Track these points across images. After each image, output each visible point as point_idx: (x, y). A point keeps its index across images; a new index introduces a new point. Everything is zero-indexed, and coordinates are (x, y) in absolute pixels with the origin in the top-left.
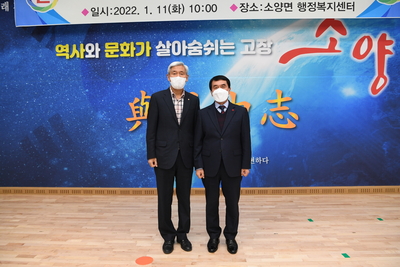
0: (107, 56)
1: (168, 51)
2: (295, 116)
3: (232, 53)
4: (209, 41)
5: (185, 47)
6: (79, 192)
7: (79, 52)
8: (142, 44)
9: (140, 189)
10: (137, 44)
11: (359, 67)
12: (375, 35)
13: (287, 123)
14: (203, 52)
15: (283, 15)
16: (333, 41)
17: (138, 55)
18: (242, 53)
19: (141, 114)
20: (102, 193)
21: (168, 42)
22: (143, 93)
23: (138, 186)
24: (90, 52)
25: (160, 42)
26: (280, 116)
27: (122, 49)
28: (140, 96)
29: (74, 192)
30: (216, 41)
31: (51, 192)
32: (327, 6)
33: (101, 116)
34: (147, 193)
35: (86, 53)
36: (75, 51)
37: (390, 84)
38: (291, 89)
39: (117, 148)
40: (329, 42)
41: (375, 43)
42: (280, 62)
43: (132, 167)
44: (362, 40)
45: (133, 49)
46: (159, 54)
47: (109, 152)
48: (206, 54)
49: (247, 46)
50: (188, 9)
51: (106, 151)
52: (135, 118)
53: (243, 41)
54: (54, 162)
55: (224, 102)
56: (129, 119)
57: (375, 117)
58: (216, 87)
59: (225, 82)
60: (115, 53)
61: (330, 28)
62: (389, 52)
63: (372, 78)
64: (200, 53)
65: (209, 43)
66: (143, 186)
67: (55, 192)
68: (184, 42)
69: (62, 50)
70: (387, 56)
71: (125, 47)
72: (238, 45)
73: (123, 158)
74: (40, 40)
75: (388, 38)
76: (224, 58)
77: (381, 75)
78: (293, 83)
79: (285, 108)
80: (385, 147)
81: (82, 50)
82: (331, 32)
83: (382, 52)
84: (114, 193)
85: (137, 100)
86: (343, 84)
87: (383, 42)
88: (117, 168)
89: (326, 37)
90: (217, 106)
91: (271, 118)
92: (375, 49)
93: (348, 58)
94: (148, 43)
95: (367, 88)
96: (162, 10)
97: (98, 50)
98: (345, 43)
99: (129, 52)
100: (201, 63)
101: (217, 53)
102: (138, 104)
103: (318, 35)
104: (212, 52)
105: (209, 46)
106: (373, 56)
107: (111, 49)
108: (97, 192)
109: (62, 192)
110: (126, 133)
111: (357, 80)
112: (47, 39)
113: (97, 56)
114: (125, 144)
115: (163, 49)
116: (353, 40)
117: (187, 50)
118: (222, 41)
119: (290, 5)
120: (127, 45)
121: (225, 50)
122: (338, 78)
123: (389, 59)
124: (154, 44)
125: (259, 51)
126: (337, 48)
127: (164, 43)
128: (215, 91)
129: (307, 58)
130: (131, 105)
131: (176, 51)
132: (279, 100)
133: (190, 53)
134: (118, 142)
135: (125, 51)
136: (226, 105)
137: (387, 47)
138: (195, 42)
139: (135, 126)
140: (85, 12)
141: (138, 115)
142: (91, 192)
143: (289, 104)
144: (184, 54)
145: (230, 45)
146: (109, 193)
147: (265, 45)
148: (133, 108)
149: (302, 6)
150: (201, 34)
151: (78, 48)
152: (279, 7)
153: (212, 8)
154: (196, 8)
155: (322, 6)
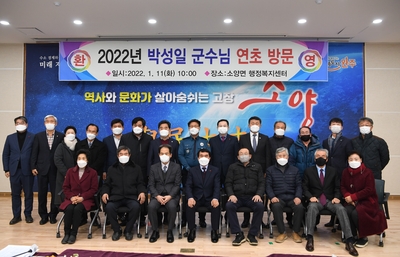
0: (121, 101)
1: (163, 99)
3: (207, 101)
5: (174, 97)
7: (101, 98)
8: (146, 94)
10: (142, 94)
11: (293, 112)
12: (304, 91)
14: (187, 100)
15: (240, 79)
16: (275, 94)
17: (142, 101)
18: (214, 101)
21: (163, 93)
24: (109, 98)
25: (158, 93)
27: (132, 97)
30: (196, 93)
32: (269, 73)
35: (106, 99)
36: (98, 97)
37: (315, 123)
40: (272, 95)
41: (304, 96)
42: (239, 108)
44: (295, 94)
45: (139, 97)
46: (157, 101)
48: (189, 102)
49: (216, 97)
50: (177, 74)
53: (214, 93)
60: (127, 100)
61: (273, 86)
62: (314, 102)
63: (302, 119)
64: (185, 101)
65: (191, 94)
68: (174, 93)
69: (89, 96)
71: (134, 96)
72: (210, 96)
74: (74, 89)
75: (313, 93)
76: (201, 105)
77: (308, 117)
81: (104, 97)
82: (274, 89)
83: (309, 102)
87: (309, 95)
89: (270, 91)
92: (304, 100)
93: (286, 106)
94: (149, 93)
96: (160, 73)
97: (115, 97)
98: (283, 98)
99: (136, 99)
100: (185, 108)
101: (196, 101)
103: (265, 90)
104: (193, 100)
105: (192, 97)
106: (303, 104)
107: (124, 97)
111: (292, 121)
112: (79, 88)
113: (114, 101)
115: (160, 98)
116: (289, 94)
117: (176, 99)
118: (200, 93)
119: (244, 72)
120: (135, 94)
121: (202, 99)
123: (314, 107)
124: (154, 94)
125: (225, 100)
126: (278, 99)
127: (161, 94)
129: (257, 105)
131: (169, 99)
132: (238, 134)
133: (178, 101)
135: (134, 98)
137: (312, 99)
138: (181, 94)
140: (108, 73)
144: (174, 101)
145: (205, 96)
147: (229, 97)
149: (252, 73)
150: (186, 88)
151: (101, 95)
152: (237, 73)
153: (193, 73)
154: (182, 73)
155: (265, 73)
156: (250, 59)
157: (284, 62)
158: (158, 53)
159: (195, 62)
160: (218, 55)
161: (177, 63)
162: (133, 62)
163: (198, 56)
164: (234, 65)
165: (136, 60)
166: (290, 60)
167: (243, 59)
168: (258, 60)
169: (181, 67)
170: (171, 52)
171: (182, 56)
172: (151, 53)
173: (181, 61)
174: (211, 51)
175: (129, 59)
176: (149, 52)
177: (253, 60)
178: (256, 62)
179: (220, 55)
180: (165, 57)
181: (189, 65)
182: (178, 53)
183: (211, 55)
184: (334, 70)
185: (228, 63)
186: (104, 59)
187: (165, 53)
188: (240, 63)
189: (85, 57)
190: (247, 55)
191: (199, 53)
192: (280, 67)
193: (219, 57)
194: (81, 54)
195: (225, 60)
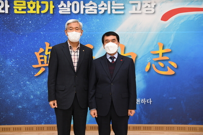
0: (16, 12)
1: (69, 10)
2: (174, 64)
3: (122, 12)
4: (102, 2)
5: (82, 7)
8: (47, 3)
9: (43, 125)
10: (42, 2)
13: (167, 70)
14: (98, 11)
17: (42, 12)
18: (130, 12)
19: (45, 62)
20: (8, 130)
21: (68, 2)
22: (47, 44)
23: (40, 123)
24: (0, 8)
25: (62, 2)
26: (161, 64)
27: (29, 6)
28: (44, 47)
30: (109, 2)
33: (9, 63)
34: (49, 129)
38: (171, 42)
39: (23, 90)
42: (161, 20)
43: (36, 107)
45: (38, 7)
46: (60, 12)
47: (16, 94)
48: (100, 13)
49: (134, 7)
51: (14, 93)
52: (40, 65)
53: (131, 2)
55: (114, 54)
56: (35, 66)
58: (108, 41)
59: (114, 37)
60: (23, 10)
64: (95, 12)
65: (102, 3)
66: (46, 123)
68: (82, 2)
71: (31, 5)
72: (127, 5)
76: (115, 16)
78: (173, 37)
79: (166, 58)
84: (20, 129)
85: (42, 50)
88: (23, 108)
90: (108, 57)
91: (153, 66)
94: (51, 2)
97: (7, 6)
99: (35, 9)
100: (96, 20)
101: (109, 12)
102: (43, 53)
104: (106, 11)
105: (103, 6)
107: (19, 7)
108: (4, 129)
110: (31, 78)
113: (7, 12)
114: (31, 87)
115: (64, 8)
117: (84, 9)
118: (113, 2)
120: (34, 3)
121: (116, 10)
124: (56, 3)
125: (144, 10)
127: (65, 2)
128: (107, 45)
129: (185, 16)
130: (37, 54)
131: (75, 10)
132: (161, 51)
133: (87, 12)
134: (25, 85)
135: (32, 8)
136: (116, 56)
138: (91, 3)
139: (40, 72)
141: (42, 63)
143: (169, 55)
144: (82, 12)
146: (15, 129)
147: (149, 6)
148: (38, 57)
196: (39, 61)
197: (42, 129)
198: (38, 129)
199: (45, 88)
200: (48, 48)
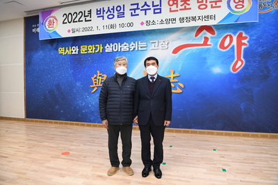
0: (82, 53)
1: (111, 49)
2: (182, 85)
3: (145, 49)
5: (120, 47)
6: (67, 124)
8: (98, 46)
9: (96, 124)
10: (96, 46)
11: (224, 55)
12: (235, 33)
13: (176, 89)
14: (129, 49)
15: (171, 26)
16: (206, 39)
17: (96, 52)
18: (151, 48)
19: (97, 83)
20: (78, 125)
21: (111, 44)
22: (98, 72)
24: (74, 51)
25: (107, 44)
26: (173, 85)
28: (97, 74)
29: (65, 123)
30: (136, 42)
31: (55, 123)
32: (197, 18)
33: (78, 84)
35: (72, 52)
36: (67, 51)
37: (246, 65)
38: (179, 69)
39: (85, 101)
40: (203, 40)
41: (235, 39)
42: (173, 53)
43: (93, 112)
44: (226, 37)
45: (94, 48)
46: (106, 51)
47: (82, 103)
48: (131, 50)
49: (153, 44)
50: (118, 26)
51: (80, 103)
52: (94, 85)
53: (151, 42)
54: (57, 107)
56: (91, 86)
57: (235, 87)
58: (149, 65)
59: (155, 61)
60: (85, 51)
61: (204, 31)
62: (244, 44)
63: (232, 61)
65: (132, 43)
67: (57, 123)
68: (119, 44)
69: (61, 51)
70: (243, 47)
72: (148, 44)
73: (88, 106)
74: (52, 46)
75: (244, 35)
76: (141, 52)
77: (239, 59)
78: (181, 65)
79: (176, 80)
80: (242, 106)
81: (70, 50)
82: (205, 34)
83: (240, 44)
84: (84, 125)
85: (95, 76)
86: (213, 65)
87: (240, 37)
88: (85, 112)
89: (201, 37)
90: (149, 77)
92: (235, 42)
93: (216, 49)
94: (101, 45)
95: (229, 68)
96: (105, 27)
97: (77, 50)
98: (214, 40)
99: (92, 50)
100: (128, 55)
101: (137, 49)
102: (96, 78)
103: (196, 36)
104: (134, 48)
105: (133, 46)
106: (233, 47)
107: (84, 49)
108: (76, 124)
109: (60, 123)
110: (90, 94)
111: (222, 63)
112: (55, 45)
113: (77, 53)
114: (89, 99)
115: (109, 48)
116: (220, 38)
118: (139, 42)
119: (175, 19)
120: (91, 47)
121: (141, 47)
122: (209, 62)
123: (245, 49)
124: (104, 45)
125: (160, 47)
126: (208, 43)
127: (109, 45)
128: (148, 67)
129: (190, 50)
130: (93, 78)
131: (115, 49)
132: (172, 76)
133: (122, 50)
134: (86, 98)
135: (90, 50)
136: (155, 77)
137: (243, 41)
138: (125, 43)
139: (94, 90)
140: (69, 31)
142: (73, 124)
143: (178, 78)
144: (119, 50)
145: (144, 44)
146: (81, 125)
147: (164, 43)
148: (94, 80)
149: (182, 20)
150: (128, 38)
151: (68, 49)
152: (168, 21)
153: (130, 25)
154: (122, 25)
155: (194, 19)
156: (180, 7)
157: (212, 7)
158: (104, 11)
159: (132, 15)
160: (151, 7)
161: (118, 17)
162: (86, 21)
163: (135, 10)
164: (166, 14)
165: (88, 18)
166: (218, 4)
167: (174, 8)
168: (188, 7)
169: (121, 20)
170: (113, 9)
171: (122, 11)
172: (98, 12)
173: (121, 15)
174: (146, 4)
175: (83, 18)
176: (97, 11)
177: (183, 7)
178: (185, 9)
179: (153, 6)
180: (109, 13)
181: (128, 18)
182: (119, 9)
183: (146, 7)
184: (266, 11)
185: (160, 12)
186: (66, 21)
187: (109, 10)
188: (171, 11)
189: (55, 21)
190: (177, 4)
191: (135, 7)
192: (209, 11)
193: (152, 8)
194: (52, 19)
195: (158, 10)
196: (94, 83)
197: (96, 126)
198: (94, 126)
199: (98, 100)
200: (99, 74)
